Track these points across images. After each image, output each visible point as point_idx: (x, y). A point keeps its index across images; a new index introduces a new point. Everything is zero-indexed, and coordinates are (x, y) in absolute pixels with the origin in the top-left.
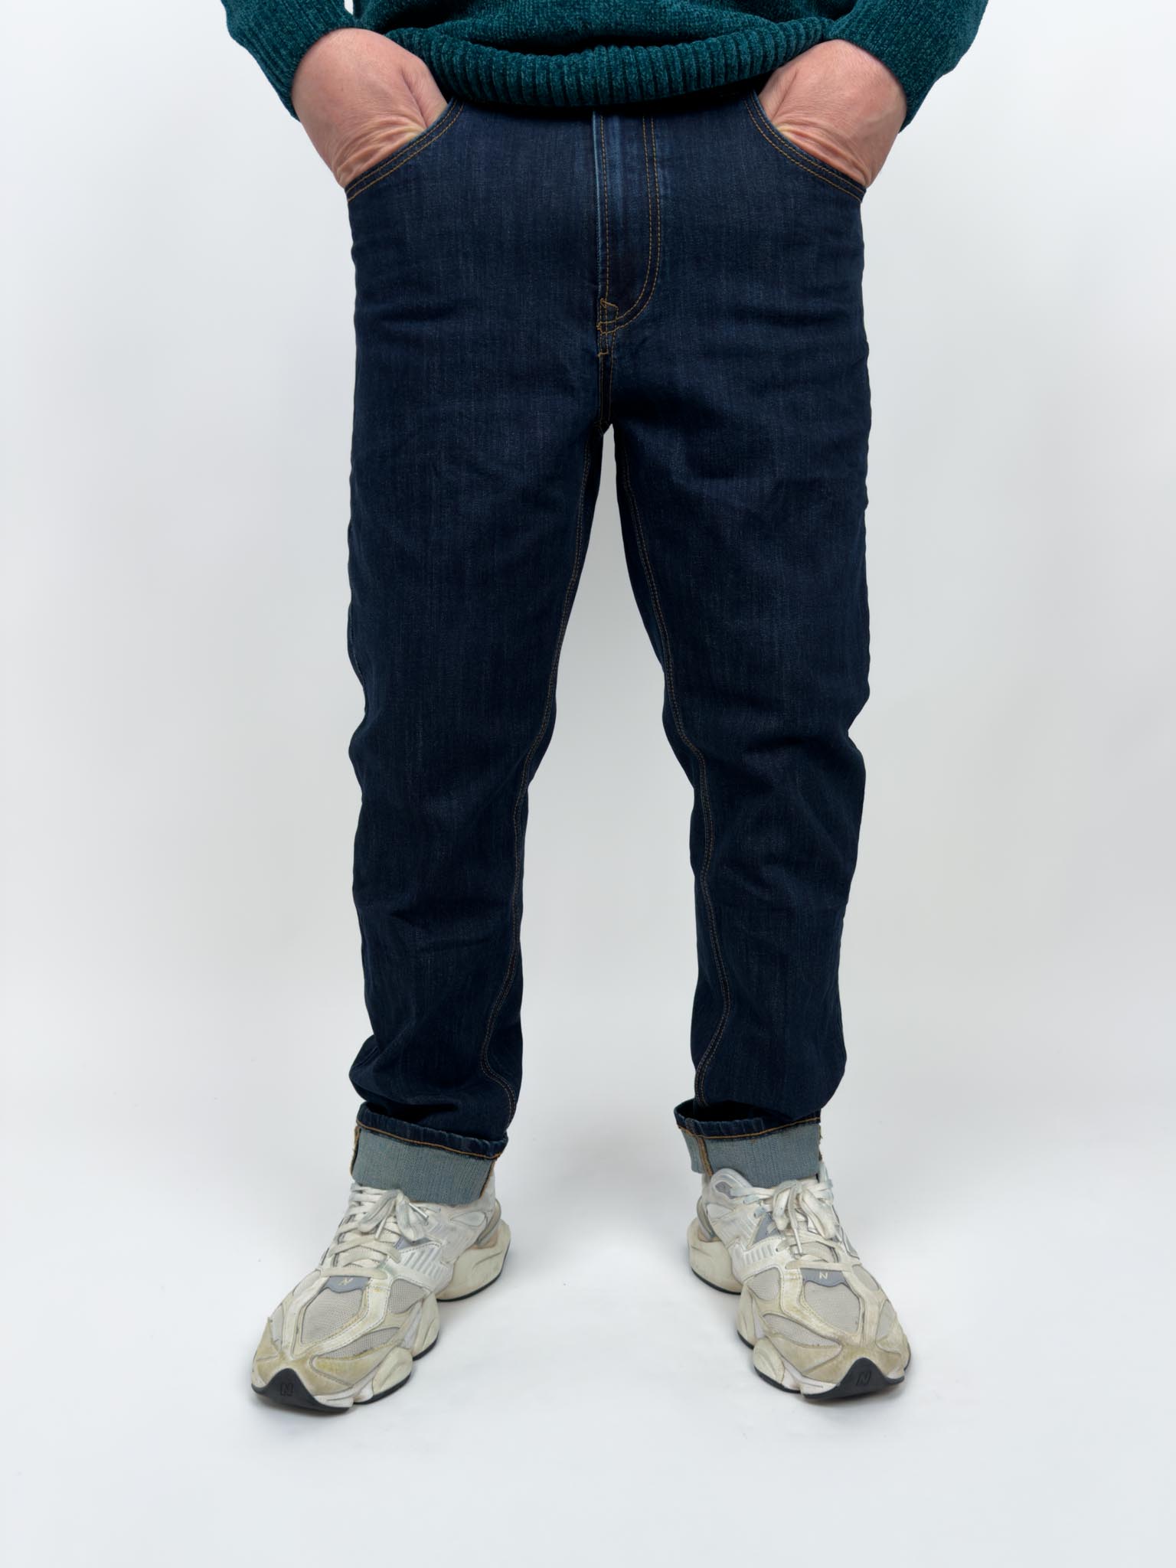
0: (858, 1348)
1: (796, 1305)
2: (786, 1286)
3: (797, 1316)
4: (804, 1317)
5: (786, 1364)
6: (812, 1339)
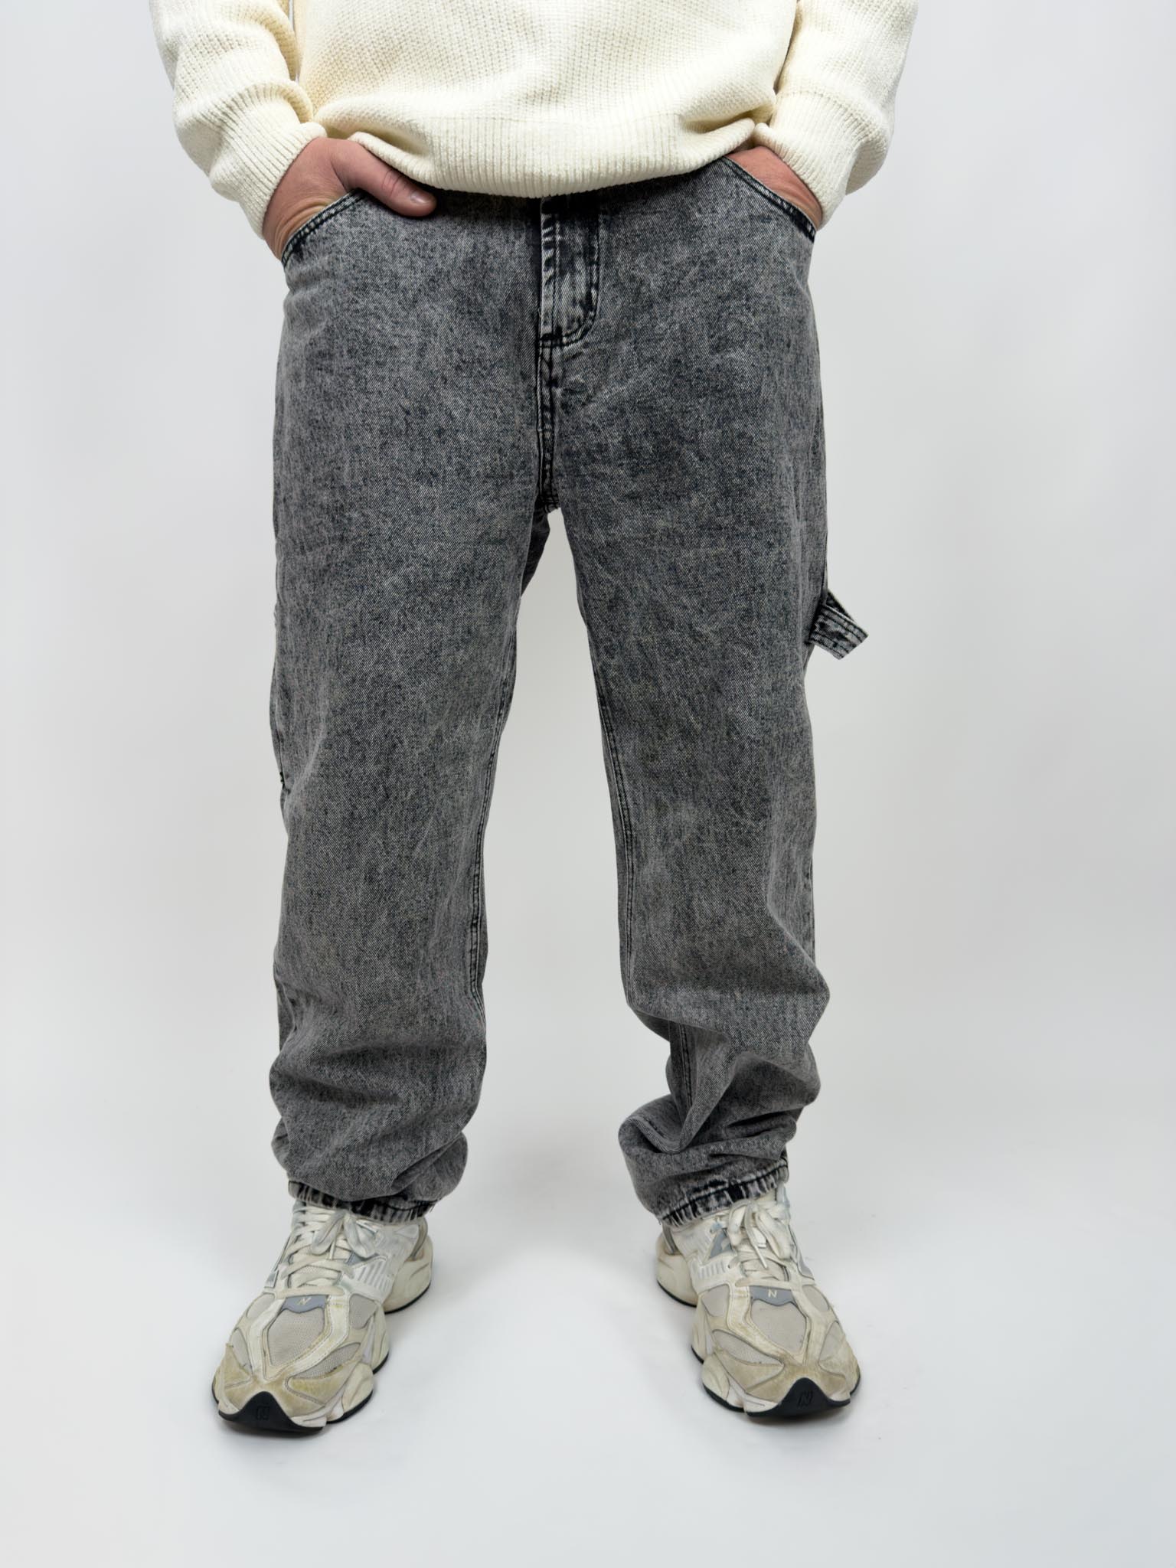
0: (801, 1366)
1: (742, 1323)
2: (734, 1305)
3: (743, 1335)
4: (749, 1334)
6: (757, 1358)
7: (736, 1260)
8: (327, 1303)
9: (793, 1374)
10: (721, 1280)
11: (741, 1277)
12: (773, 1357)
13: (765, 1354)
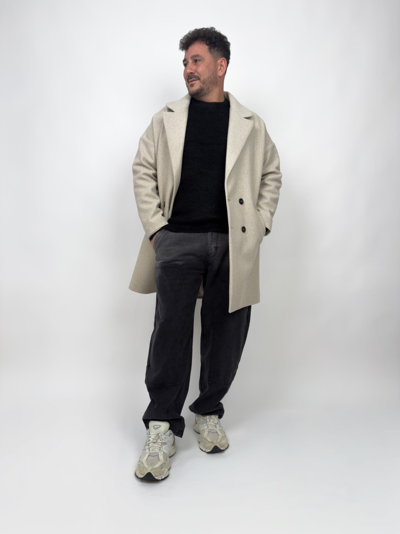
7: (206, 425)
8: (159, 455)
9: (214, 445)
10: (204, 429)
11: (207, 428)
12: (211, 442)
13: (210, 442)
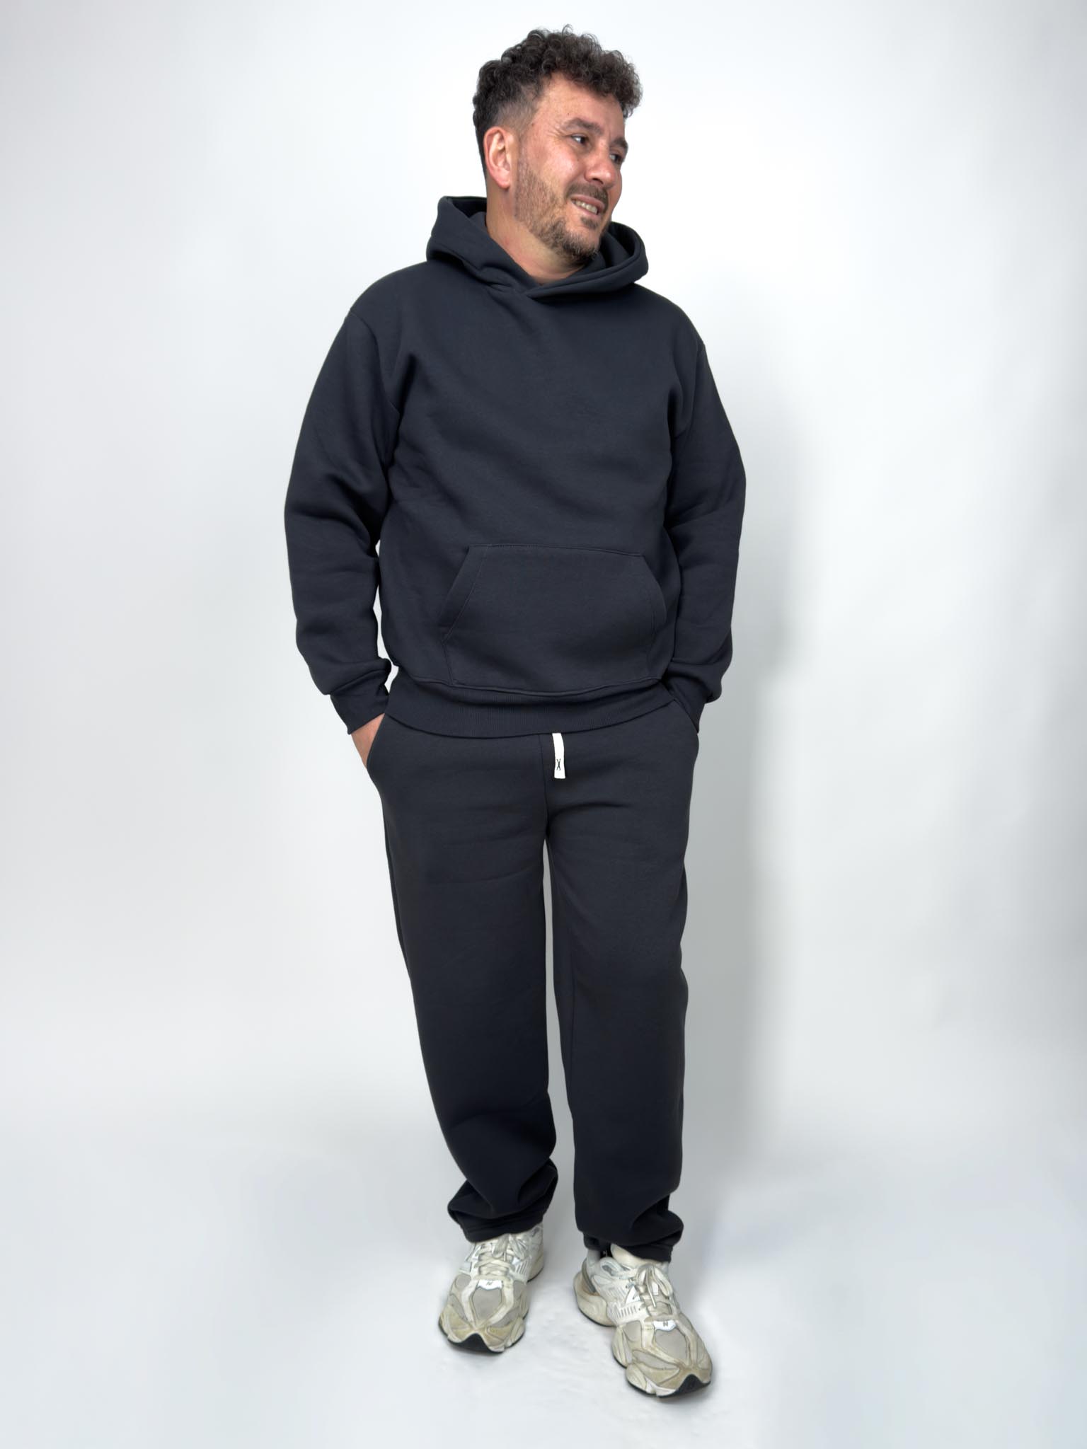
0: (688, 1369)
1: (653, 1346)
2: (645, 1333)
3: (653, 1352)
4: (656, 1352)
5: (647, 1379)
6: (661, 1365)
